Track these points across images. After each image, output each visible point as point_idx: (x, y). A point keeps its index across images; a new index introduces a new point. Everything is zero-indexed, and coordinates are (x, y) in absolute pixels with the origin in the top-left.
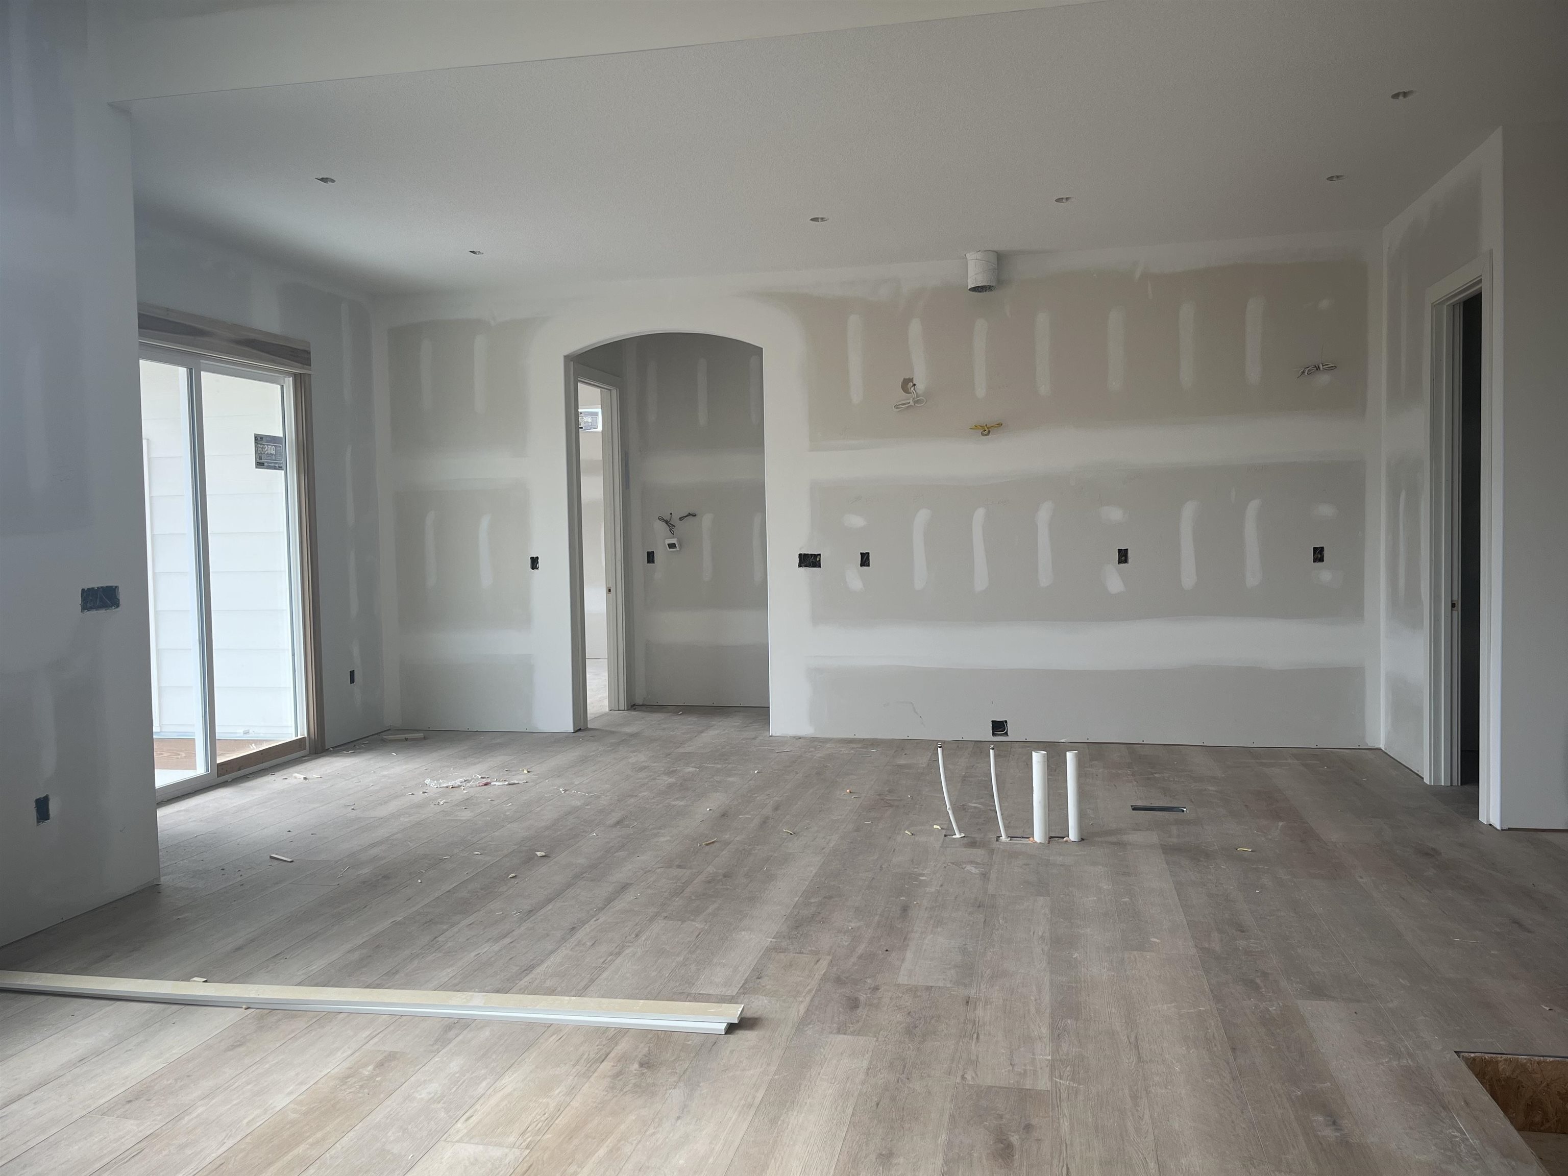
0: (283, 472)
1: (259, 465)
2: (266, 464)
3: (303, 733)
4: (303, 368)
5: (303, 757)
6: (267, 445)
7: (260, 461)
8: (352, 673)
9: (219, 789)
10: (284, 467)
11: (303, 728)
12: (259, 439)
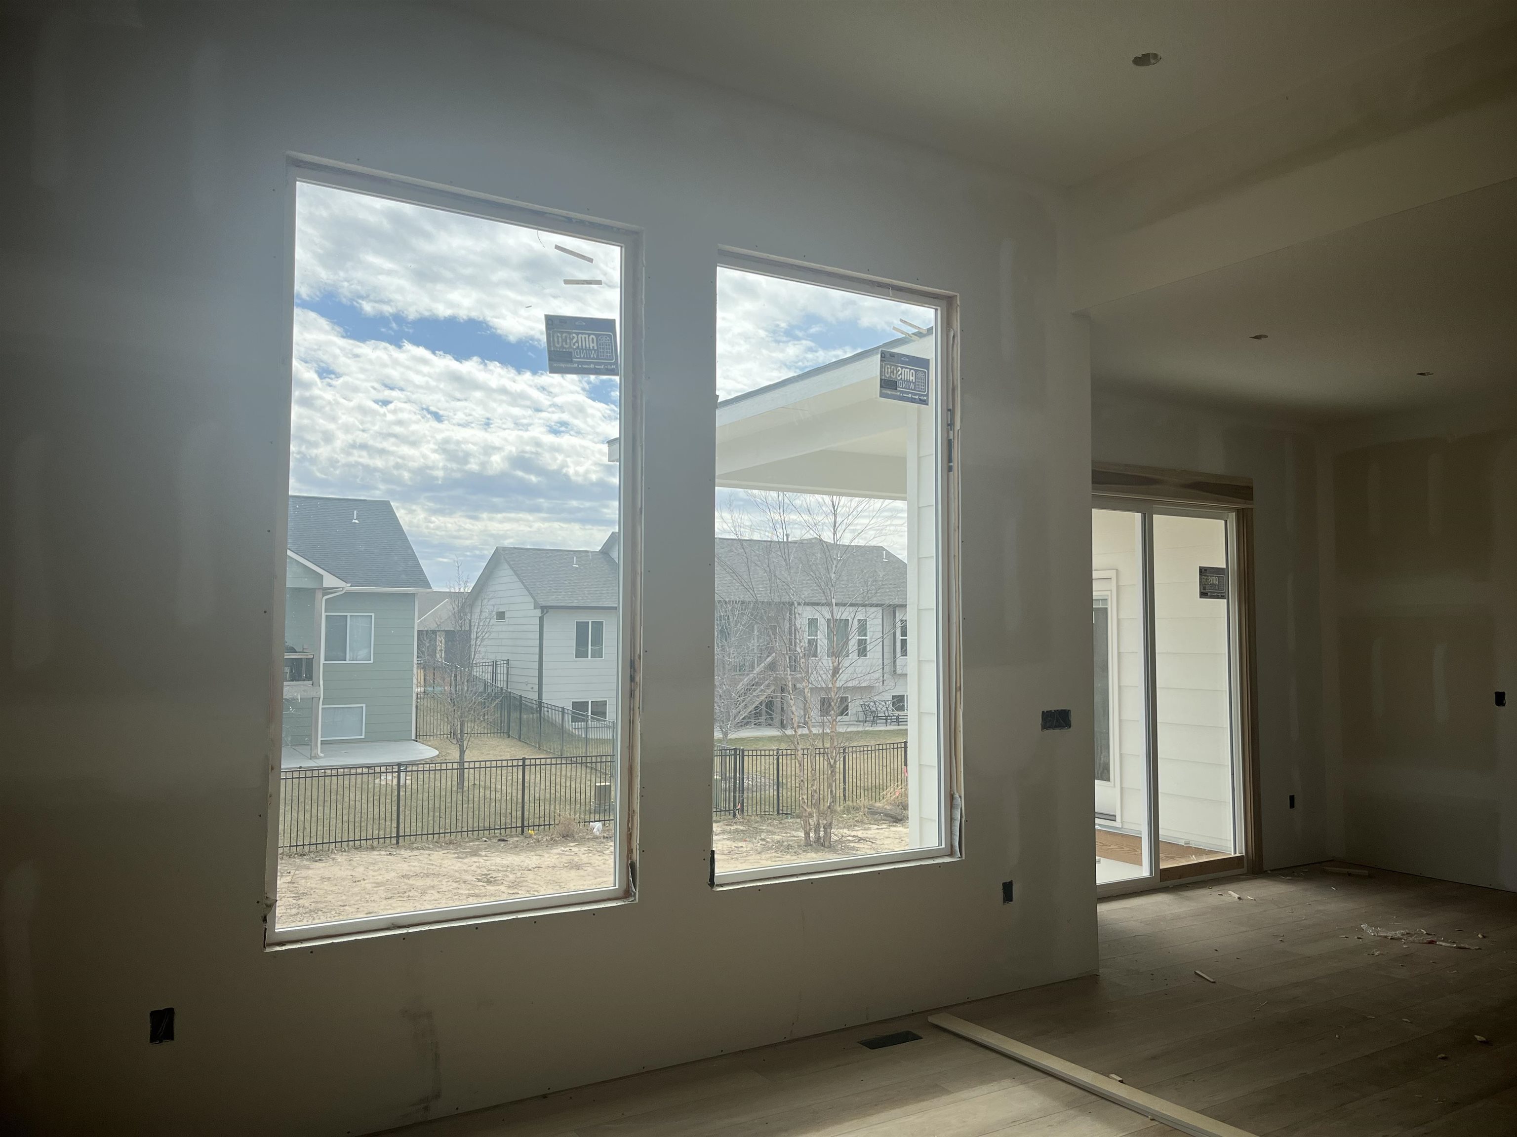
0: (1225, 600)
1: (1203, 595)
2: (1209, 594)
3: (1241, 852)
4: (1245, 503)
5: (1241, 875)
6: (1211, 576)
7: (1205, 591)
8: (1292, 798)
9: (1160, 894)
10: (1226, 596)
11: (1242, 846)
12: (1203, 571)
